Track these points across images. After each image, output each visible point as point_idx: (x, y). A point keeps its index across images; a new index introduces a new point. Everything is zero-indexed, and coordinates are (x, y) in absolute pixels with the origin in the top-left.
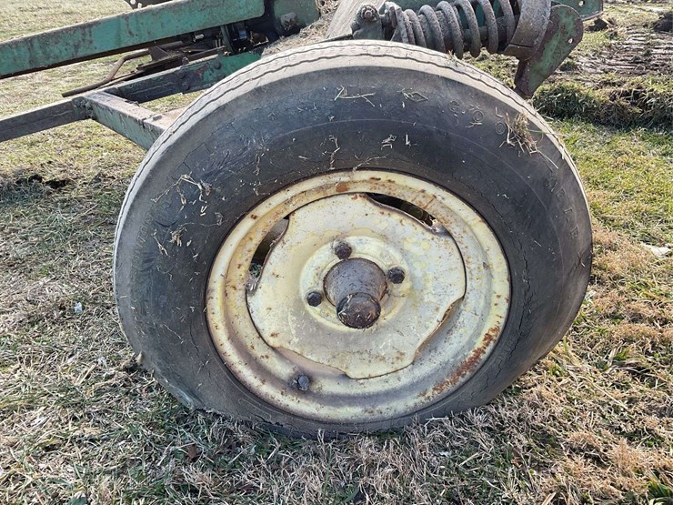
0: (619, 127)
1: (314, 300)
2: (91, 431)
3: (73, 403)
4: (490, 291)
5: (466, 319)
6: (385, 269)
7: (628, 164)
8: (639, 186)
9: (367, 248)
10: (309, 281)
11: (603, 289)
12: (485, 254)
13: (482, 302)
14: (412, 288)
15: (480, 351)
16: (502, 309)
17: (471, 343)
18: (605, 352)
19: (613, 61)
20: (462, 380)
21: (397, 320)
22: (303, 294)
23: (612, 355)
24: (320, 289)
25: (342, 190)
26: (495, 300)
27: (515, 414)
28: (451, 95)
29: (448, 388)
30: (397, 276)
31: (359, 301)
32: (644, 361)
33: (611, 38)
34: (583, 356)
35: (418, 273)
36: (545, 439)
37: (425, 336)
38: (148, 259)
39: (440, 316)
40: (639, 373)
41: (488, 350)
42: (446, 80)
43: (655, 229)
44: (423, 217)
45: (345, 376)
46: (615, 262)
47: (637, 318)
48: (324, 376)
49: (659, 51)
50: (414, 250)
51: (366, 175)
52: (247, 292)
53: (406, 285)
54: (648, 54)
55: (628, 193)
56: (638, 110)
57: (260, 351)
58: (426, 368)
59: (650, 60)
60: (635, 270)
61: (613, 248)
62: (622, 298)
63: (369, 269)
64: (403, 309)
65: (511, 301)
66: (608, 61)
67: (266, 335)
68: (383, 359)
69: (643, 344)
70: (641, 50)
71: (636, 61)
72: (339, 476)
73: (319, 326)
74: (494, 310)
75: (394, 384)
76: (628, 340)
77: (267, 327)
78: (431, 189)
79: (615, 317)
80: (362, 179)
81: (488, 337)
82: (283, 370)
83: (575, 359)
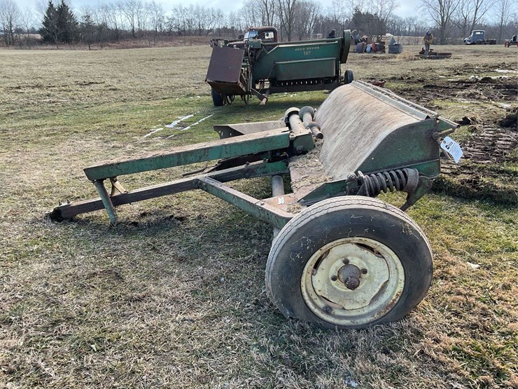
0: (466, 198)
1: (334, 279)
2: (249, 324)
3: (238, 315)
4: (398, 278)
5: (390, 289)
6: (360, 268)
7: (467, 221)
8: (470, 234)
9: (355, 261)
10: (333, 272)
11: (446, 282)
12: (396, 265)
13: (395, 282)
14: (370, 276)
15: (394, 300)
16: (402, 285)
17: (391, 297)
18: (444, 306)
19: (471, 149)
20: (388, 311)
21: (363, 288)
22: (330, 277)
23: (447, 307)
24: (336, 275)
25: (349, 242)
26: (400, 281)
27: (407, 324)
28: (385, 217)
29: (383, 314)
30: (365, 271)
31: (353, 279)
32: (459, 310)
33: (472, 132)
34: (435, 307)
35: (372, 271)
36: (419, 334)
37: (374, 294)
38: (287, 262)
39: (380, 287)
40: (457, 314)
41: (397, 300)
42: (384, 212)
43: (475, 255)
44: (371, 249)
45: (344, 309)
46: (453, 270)
47: (459, 294)
48: (336, 308)
49: (501, 142)
50: (372, 262)
51: (358, 238)
52: (312, 274)
53: (367, 275)
54: (494, 144)
55: (465, 238)
56: (476, 191)
57: (314, 297)
58: (374, 307)
59: (494, 149)
60: (461, 274)
61: (454, 264)
62: (454, 286)
63: (355, 268)
64: (366, 284)
65: (405, 282)
66: (469, 148)
67: (317, 291)
68: (358, 302)
69: (460, 304)
70: (490, 141)
71: (485, 149)
72: (345, 341)
73: (335, 289)
74: (399, 285)
75: (362, 312)
76: (454, 302)
77: (318, 287)
78: (378, 243)
79: (449, 293)
80: (356, 239)
81: (397, 295)
82: (321, 304)
83: (432, 308)
